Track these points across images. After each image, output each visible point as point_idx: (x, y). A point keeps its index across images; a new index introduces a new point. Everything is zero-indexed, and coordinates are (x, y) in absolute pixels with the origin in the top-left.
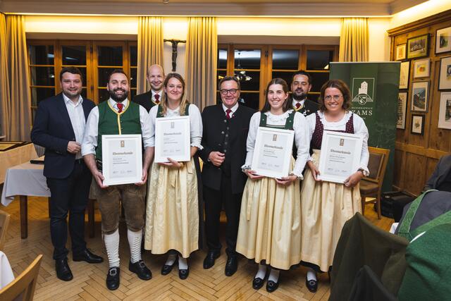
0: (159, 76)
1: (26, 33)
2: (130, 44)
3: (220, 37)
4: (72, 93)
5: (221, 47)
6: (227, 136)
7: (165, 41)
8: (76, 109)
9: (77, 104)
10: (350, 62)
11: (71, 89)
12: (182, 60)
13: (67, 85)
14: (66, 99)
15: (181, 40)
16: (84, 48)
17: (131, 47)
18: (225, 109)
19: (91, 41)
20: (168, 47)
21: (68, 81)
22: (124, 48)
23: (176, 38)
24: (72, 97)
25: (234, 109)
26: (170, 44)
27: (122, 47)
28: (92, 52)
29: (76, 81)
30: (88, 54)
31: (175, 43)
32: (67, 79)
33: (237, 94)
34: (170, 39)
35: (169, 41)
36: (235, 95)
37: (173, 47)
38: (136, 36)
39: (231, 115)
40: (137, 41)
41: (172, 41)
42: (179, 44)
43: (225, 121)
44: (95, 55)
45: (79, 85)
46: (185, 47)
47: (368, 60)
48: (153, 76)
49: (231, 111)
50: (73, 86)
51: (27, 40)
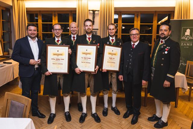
0: (75, 27)
1: (26, 8)
2: (73, 12)
3: (115, 8)
4: (32, 36)
5: (116, 13)
6: (131, 56)
7: (89, 10)
8: (34, 44)
9: (35, 41)
10: (180, 19)
11: (32, 34)
12: (97, 20)
13: (30, 32)
14: (29, 38)
15: (97, 10)
16: (52, 14)
17: (73, 14)
18: (132, 43)
19: (55, 11)
20: (91, 13)
21: (31, 30)
22: (70, 14)
23: (94, 9)
24: (32, 38)
25: (136, 44)
26: (92, 12)
27: (69, 14)
28: (55, 16)
29: (34, 30)
30: (53, 17)
31: (94, 11)
32: (30, 29)
33: (138, 36)
34: (92, 9)
35: (91, 10)
36: (138, 37)
37: (93, 13)
38: (76, 8)
39: (134, 46)
40: (76, 11)
41: (93, 11)
42: (96, 12)
43: (131, 49)
44: (57, 17)
45: (36, 32)
46: (99, 13)
47: (189, 18)
48: (72, 27)
49: (135, 45)
50: (33, 33)
51: (26, 11)
